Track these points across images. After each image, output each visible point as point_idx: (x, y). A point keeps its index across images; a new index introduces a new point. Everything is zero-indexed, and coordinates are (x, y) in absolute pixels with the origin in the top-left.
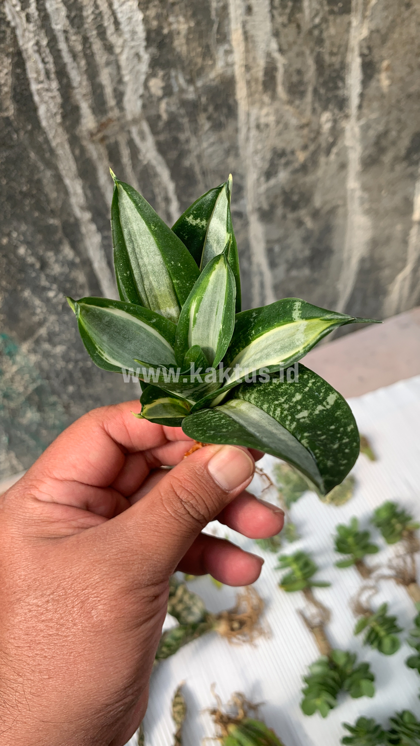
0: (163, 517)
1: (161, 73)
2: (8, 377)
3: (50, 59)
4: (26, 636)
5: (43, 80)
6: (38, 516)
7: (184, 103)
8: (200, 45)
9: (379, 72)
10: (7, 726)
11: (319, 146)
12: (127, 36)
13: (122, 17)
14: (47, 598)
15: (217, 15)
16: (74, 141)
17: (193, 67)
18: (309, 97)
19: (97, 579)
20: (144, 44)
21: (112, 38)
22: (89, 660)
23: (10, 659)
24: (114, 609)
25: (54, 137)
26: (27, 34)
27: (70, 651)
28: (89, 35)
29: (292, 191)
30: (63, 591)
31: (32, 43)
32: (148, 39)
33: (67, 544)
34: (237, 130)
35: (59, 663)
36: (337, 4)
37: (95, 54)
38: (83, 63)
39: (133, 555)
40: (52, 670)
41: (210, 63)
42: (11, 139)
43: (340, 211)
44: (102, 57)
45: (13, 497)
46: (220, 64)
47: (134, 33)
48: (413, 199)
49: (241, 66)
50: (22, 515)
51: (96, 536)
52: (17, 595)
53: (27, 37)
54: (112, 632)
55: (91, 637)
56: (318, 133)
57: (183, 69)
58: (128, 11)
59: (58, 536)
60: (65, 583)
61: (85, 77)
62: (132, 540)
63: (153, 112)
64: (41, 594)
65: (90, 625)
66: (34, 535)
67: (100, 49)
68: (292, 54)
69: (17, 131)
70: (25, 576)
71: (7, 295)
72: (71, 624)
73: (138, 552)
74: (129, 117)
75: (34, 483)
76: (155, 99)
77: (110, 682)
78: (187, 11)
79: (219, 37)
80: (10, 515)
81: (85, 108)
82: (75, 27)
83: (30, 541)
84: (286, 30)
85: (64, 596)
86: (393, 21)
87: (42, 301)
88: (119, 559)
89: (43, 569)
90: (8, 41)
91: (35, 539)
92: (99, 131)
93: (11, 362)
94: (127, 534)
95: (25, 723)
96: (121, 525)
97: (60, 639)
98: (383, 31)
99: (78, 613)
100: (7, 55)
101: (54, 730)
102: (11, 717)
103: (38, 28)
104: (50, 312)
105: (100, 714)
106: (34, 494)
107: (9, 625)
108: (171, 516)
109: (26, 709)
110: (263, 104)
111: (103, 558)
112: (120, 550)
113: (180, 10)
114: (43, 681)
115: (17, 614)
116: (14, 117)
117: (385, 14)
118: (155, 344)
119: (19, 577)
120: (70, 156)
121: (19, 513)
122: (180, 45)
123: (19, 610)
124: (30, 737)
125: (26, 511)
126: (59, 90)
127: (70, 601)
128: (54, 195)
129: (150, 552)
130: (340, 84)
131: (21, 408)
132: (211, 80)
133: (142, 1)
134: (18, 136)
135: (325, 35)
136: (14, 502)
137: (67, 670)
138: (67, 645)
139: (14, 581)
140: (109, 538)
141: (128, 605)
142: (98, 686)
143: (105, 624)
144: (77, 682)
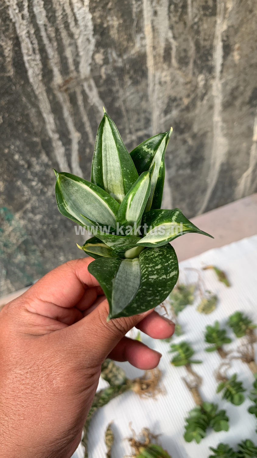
0: (100, 327)
1: (102, 51)
2: (7, 234)
3: (35, 42)
4: (13, 392)
5: (31, 54)
6: (27, 321)
7: (115, 69)
8: (126, 34)
9: (233, 51)
11: (197, 95)
12: (82, 28)
13: (79, 17)
14: (27, 371)
15: (136, 16)
16: (49, 91)
17: (121, 47)
18: (191, 66)
19: (58, 361)
20: (92, 33)
21: (73, 29)
22: (49, 410)
25: (37, 88)
26: (22, 26)
27: (38, 404)
28: (59, 27)
29: (180, 123)
30: (37, 367)
31: (25, 32)
32: (95, 31)
33: (42, 339)
34: (147, 85)
35: (31, 410)
36: (208, 10)
37: (63, 39)
38: (55, 44)
39: (81, 348)
40: (26, 415)
41: (132, 44)
42: (11, 89)
43: (209, 135)
44: (67, 41)
45: (13, 307)
46: (138, 46)
47: (86, 26)
48: (253, 128)
49: (151, 47)
50: (18, 319)
52: (10, 367)
53: (22, 28)
54: (64, 395)
55: (51, 397)
56: (196, 87)
57: (116, 48)
58: (83, 13)
59: (37, 334)
60: (39, 362)
61: (56, 53)
62: (81, 339)
63: (97, 74)
64: (23, 367)
65: (51, 389)
66: (23, 332)
67: (66, 36)
68: (181, 40)
69: (15, 85)
70: (15, 355)
71: (7, 184)
72: (40, 388)
73: (84, 346)
74: (83, 77)
75: (28, 300)
76: (98, 66)
78: (118, 14)
79: (137, 29)
80: (11, 318)
81: (56, 71)
82: (51, 22)
83: (21, 335)
84: (177, 26)
85: (37, 370)
86: (242, 21)
87: (28, 187)
88: (72, 350)
89: (26, 352)
90: (11, 30)
91: (24, 334)
92: (64, 85)
93: (9, 225)
94: (78, 335)
95: (7, 445)
96: (75, 330)
97: (33, 396)
98: (236, 27)
99: (45, 381)
100: (10, 39)
101: (24, 451)
103: (29, 23)
104: (33, 194)
105: (53, 444)
106: (26, 307)
107: (3, 384)
110: (163, 70)
111: (63, 348)
112: (73, 344)
113: (114, 13)
114: (20, 421)
115: (8, 378)
116: (14, 76)
117: (237, 16)
119: (11, 356)
120: (47, 100)
121: (16, 317)
122: (114, 34)
123: (9, 376)
124: (9, 454)
125: (20, 317)
126: (41, 60)
127: (41, 374)
128: (36, 123)
129: (91, 347)
130: (210, 58)
131: (15, 253)
132: (132, 55)
133: (91, 7)
134: (16, 88)
135: (201, 28)
136: (14, 310)
137: (35, 415)
138: (36, 400)
139: (9, 358)
140: (68, 337)
141: (75, 379)
142: (53, 427)
143: (60, 389)
144: (40, 423)
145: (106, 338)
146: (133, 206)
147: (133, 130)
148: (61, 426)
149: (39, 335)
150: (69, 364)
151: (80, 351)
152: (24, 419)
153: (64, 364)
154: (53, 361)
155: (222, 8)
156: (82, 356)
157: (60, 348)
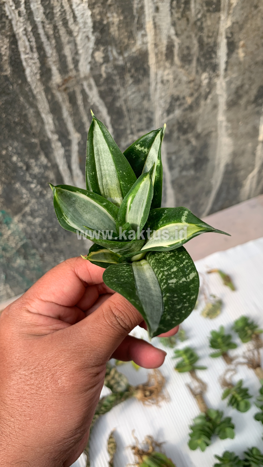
0: (104, 326)
1: (102, 48)
2: (5, 238)
3: (33, 39)
4: (18, 394)
5: (29, 52)
7: (116, 67)
8: (126, 31)
9: (238, 48)
10: (3, 447)
11: (200, 94)
12: (81, 25)
13: (78, 13)
14: (31, 371)
15: (137, 12)
16: (48, 90)
17: (122, 45)
18: (194, 63)
19: (62, 361)
20: (92, 30)
21: (72, 26)
22: (55, 410)
23: (7, 407)
24: (72, 380)
25: (35, 88)
26: (19, 24)
27: (44, 404)
28: (57, 24)
29: (183, 122)
30: (41, 367)
31: (22, 29)
32: (94, 27)
33: (45, 339)
34: (149, 84)
35: (37, 411)
36: (211, 6)
37: (61, 36)
38: (53, 42)
39: (85, 348)
40: (32, 415)
41: (133, 42)
42: (8, 89)
43: (213, 134)
44: (65, 38)
45: (14, 308)
46: (139, 43)
47: (85, 23)
48: (258, 128)
49: (152, 44)
50: (20, 320)
51: (63, 335)
52: (13, 368)
53: (19, 26)
54: (70, 394)
55: (57, 396)
56: (200, 86)
57: (116, 46)
58: (82, 10)
59: (40, 334)
60: (43, 362)
61: (55, 51)
62: (85, 338)
63: (97, 73)
64: (27, 368)
65: (57, 389)
67: (64, 33)
68: (183, 37)
69: (12, 84)
70: (19, 357)
71: (5, 186)
72: (45, 388)
73: (88, 346)
74: (82, 75)
75: (28, 301)
76: (98, 65)
77: (67, 424)
78: (118, 10)
79: (138, 26)
80: (12, 319)
81: (55, 69)
82: (49, 19)
83: (23, 336)
84: (180, 22)
85: (42, 370)
86: (247, 16)
87: (27, 190)
88: (76, 349)
89: (30, 353)
90: (7, 28)
92: (63, 84)
93: (7, 228)
94: (82, 334)
95: (14, 446)
96: (79, 329)
97: (38, 396)
98: (241, 23)
99: (50, 381)
100: (6, 37)
101: (31, 452)
102: (5, 442)
103: (26, 20)
104: (32, 197)
106: (27, 308)
107: (7, 386)
108: (109, 325)
109: (15, 437)
110: (165, 68)
111: (67, 348)
112: (77, 344)
113: (114, 9)
114: (26, 421)
115: (12, 380)
116: (11, 75)
117: (242, 12)
118: (103, 217)
119: (15, 357)
120: (45, 100)
122: (114, 31)
123: (14, 377)
124: (16, 455)
125: (22, 318)
126: (38, 58)
127: (45, 374)
128: (35, 124)
129: (96, 346)
130: (214, 56)
131: (14, 257)
132: (133, 53)
133: (90, 3)
134: (13, 87)
135: (204, 25)
136: (15, 312)
137: (41, 415)
138: (42, 400)
139: (12, 359)
140: (71, 337)
141: (81, 378)
142: (60, 426)
143: (66, 389)
144: (47, 423)
145: (110, 336)
146: (133, 208)
147: (135, 130)
148: (68, 425)
149: (42, 335)
150: (74, 363)
151: (84, 351)
152: (30, 420)
153: (68, 363)
154: (57, 361)
155: (227, 4)
156: (87, 355)
157: (64, 348)
